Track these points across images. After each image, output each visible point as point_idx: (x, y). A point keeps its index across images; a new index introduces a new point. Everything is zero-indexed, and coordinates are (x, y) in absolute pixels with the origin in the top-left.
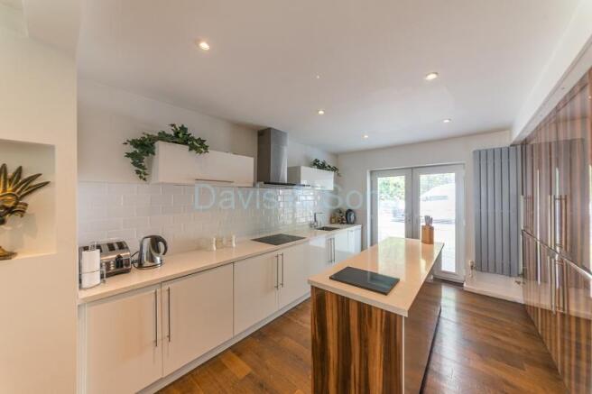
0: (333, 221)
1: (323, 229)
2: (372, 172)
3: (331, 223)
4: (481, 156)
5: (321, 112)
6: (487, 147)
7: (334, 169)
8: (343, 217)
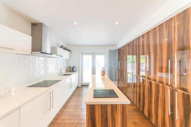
0: (67, 71)
1: (64, 75)
2: (81, 53)
3: (66, 72)
4: (110, 51)
5: (75, 23)
6: (112, 49)
7: (70, 51)
8: (71, 70)
